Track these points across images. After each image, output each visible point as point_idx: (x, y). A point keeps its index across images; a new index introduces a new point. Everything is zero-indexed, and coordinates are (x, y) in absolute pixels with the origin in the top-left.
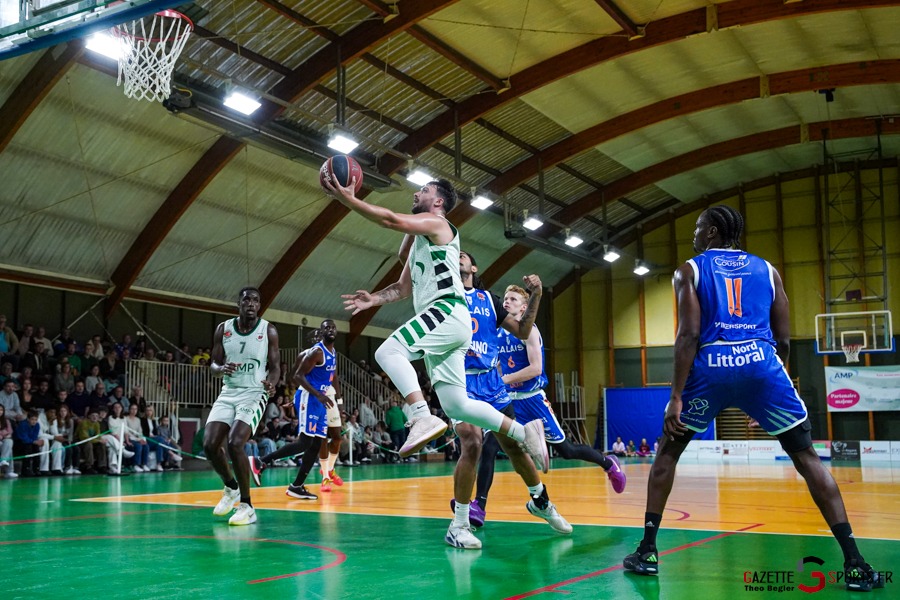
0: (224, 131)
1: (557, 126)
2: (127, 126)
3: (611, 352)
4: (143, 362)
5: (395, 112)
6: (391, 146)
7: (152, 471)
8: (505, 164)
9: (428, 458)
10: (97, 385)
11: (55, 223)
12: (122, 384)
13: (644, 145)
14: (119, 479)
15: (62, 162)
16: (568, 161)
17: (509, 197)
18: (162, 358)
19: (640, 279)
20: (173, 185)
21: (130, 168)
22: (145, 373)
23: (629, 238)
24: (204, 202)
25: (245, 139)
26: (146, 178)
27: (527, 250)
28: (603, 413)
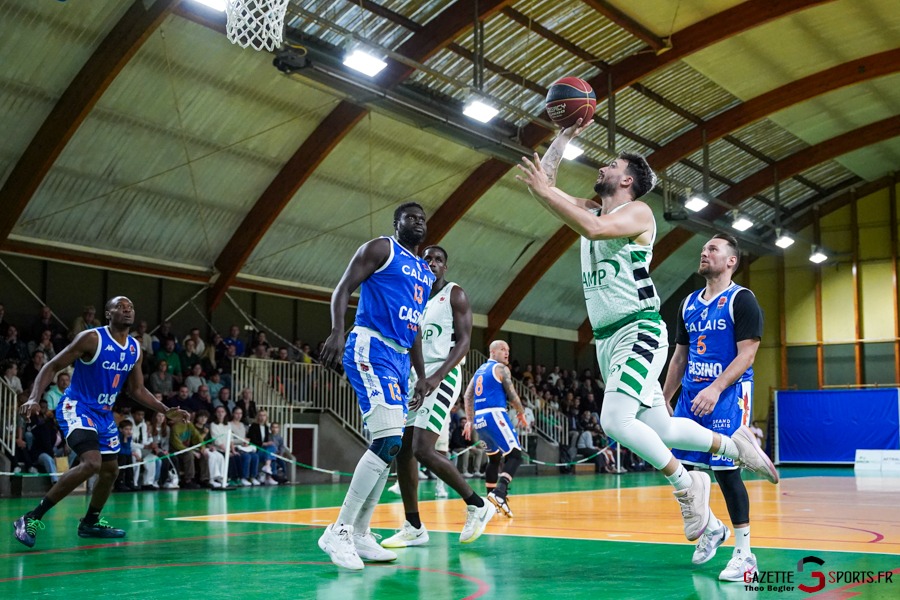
0: (343, 95)
1: (725, 92)
2: (233, 89)
3: (783, 349)
4: (253, 360)
5: (540, 75)
6: (536, 115)
7: (262, 484)
8: (665, 136)
9: (577, 469)
10: (200, 388)
11: (150, 200)
12: (227, 385)
13: (824, 114)
14: (224, 494)
15: (156, 129)
16: (735, 133)
17: (669, 173)
18: (273, 356)
19: (817, 268)
20: (285, 159)
21: (237, 137)
22: (255, 374)
23: (804, 220)
24: (320, 178)
25: (369, 104)
26: (253, 150)
27: (688, 235)
28: (773, 419)
